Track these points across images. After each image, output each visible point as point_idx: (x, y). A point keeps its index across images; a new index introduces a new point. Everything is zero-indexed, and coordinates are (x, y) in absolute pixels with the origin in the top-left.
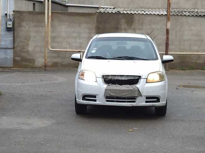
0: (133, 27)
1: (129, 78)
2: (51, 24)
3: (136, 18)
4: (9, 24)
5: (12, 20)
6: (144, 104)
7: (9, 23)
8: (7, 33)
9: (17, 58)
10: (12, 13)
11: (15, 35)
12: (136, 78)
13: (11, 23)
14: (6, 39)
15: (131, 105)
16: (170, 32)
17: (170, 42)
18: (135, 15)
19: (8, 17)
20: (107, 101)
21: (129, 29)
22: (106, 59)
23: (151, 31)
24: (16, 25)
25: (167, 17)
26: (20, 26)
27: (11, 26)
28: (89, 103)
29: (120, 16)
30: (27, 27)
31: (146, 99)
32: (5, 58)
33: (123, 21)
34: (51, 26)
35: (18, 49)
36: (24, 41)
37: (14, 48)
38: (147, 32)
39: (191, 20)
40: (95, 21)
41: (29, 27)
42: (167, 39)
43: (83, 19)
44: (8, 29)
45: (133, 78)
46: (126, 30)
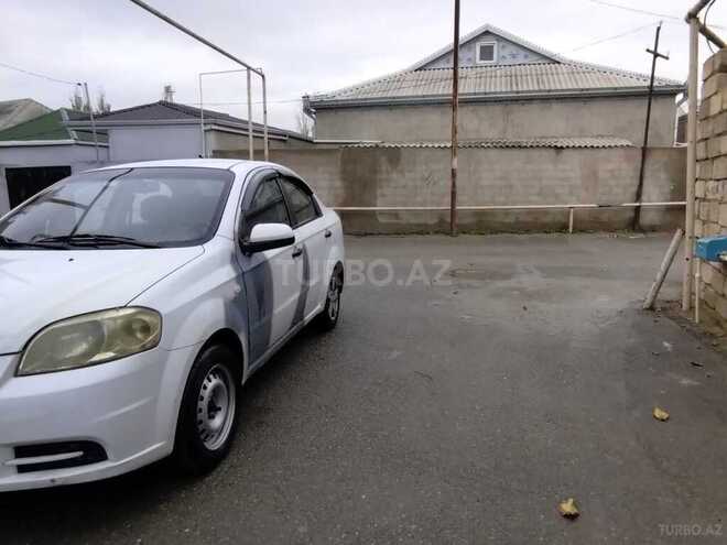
0: (399, 168)
3: (405, 154)
16: (458, 175)
17: (459, 191)
18: (402, 149)
21: (394, 172)
25: (454, 150)
29: (379, 152)
31: (18, 457)
33: (383, 159)
38: (423, 176)
39: (493, 154)
40: (339, 163)
42: (454, 185)
46: (388, 172)
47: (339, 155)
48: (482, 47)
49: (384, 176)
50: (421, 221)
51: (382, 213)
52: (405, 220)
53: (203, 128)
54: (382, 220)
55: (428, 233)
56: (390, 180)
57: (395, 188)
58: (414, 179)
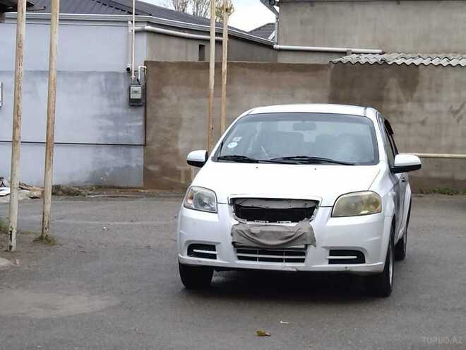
0: (416, 95)
1: (294, 206)
2: (227, 90)
4: (136, 92)
5: (142, 83)
6: (325, 266)
7: (134, 88)
8: (130, 110)
9: (151, 168)
10: (141, 66)
11: (149, 115)
12: (308, 206)
13: (139, 89)
14: (128, 124)
15: (293, 267)
18: (421, 67)
19: (133, 76)
20: (240, 258)
21: (408, 101)
22: (257, 162)
23: (459, 104)
24: (150, 93)
26: (160, 96)
27: (138, 96)
28: (200, 261)
29: (387, 71)
30: (174, 98)
31: (330, 255)
32: (127, 167)
33: (393, 82)
34: (227, 96)
35: (155, 147)
36: (168, 129)
37: (145, 145)
38: (451, 107)
40: (328, 83)
41: (179, 99)
43: (300, 78)
44: (133, 103)
45: (300, 205)
46: (399, 102)
47: (328, 74)
49: (393, 106)
50: (446, 174)
53: (134, 27)
55: (457, 193)
56: (402, 113)
57: (409, 125)
58: (438, 112)
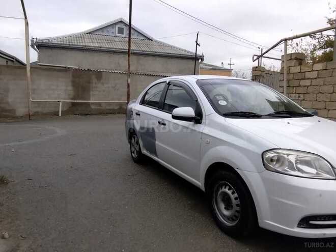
0: (101, 81)
16: (130, 86)
18: (103, 72)
21: (99, 83)
23: (115, 85)
25: (129, 75)
30: (5, 80)
33: (94, 77)
36: (3, 93)
38: (112, 86)
41: (8, 81)
42: (129, 91)
46: (96, 83)
48: (118, 28)
49: (94, 85)
50: (111, 107)
51: (93, 103)
52: (104, 107)
54: (93, 107)
56: (97, 87)
57: (100, 91)
58: (109, 87)
